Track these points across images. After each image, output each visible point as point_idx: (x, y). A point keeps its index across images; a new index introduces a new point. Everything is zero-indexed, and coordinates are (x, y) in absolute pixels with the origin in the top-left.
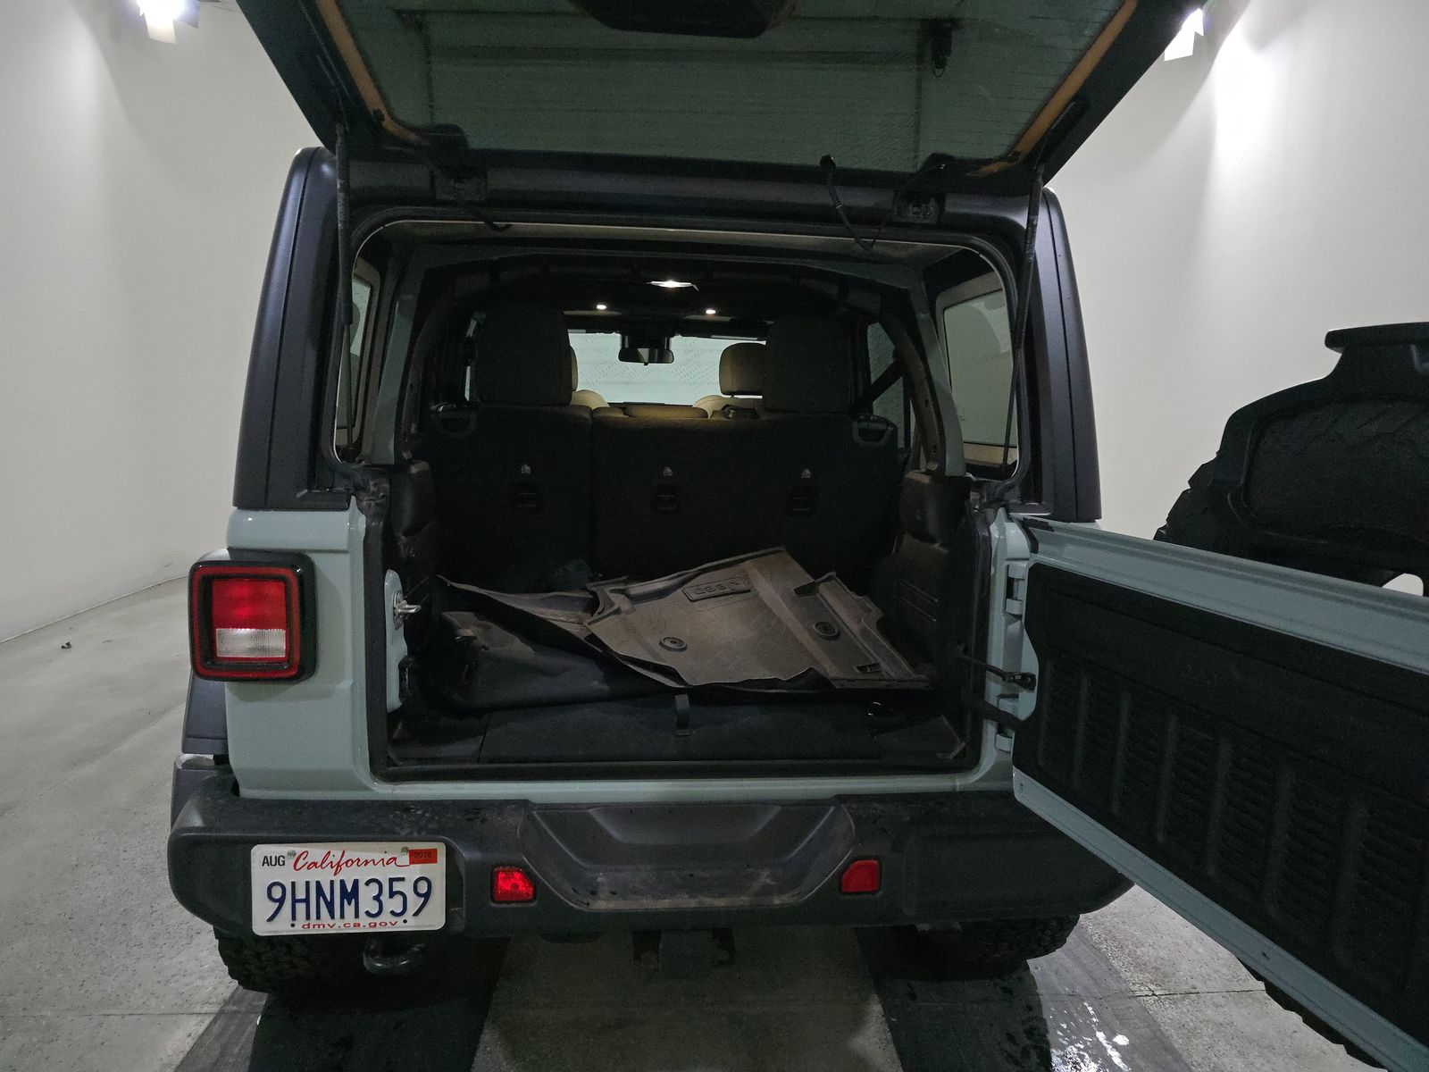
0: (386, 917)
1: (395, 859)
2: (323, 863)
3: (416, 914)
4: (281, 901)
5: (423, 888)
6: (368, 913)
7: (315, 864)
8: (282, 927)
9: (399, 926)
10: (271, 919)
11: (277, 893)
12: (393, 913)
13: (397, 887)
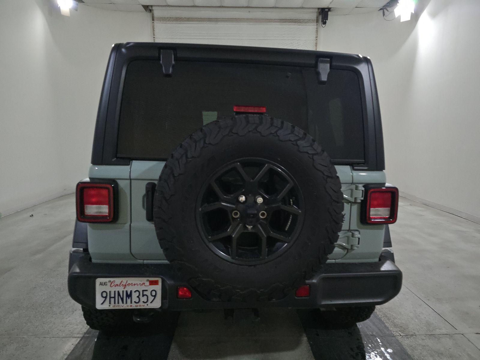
0: (141, 303)
1: (144, 283)
2: (120, 284)
3: (151, 302)
4: (106, 297)
5: (154, 293)
6: (135, 302)
7: (117, 285)
8: (106, 306)
9: (146, 306)
10: (102, 304)
11: (104, 295)
12: (143, 302)
13: (145, 293)
